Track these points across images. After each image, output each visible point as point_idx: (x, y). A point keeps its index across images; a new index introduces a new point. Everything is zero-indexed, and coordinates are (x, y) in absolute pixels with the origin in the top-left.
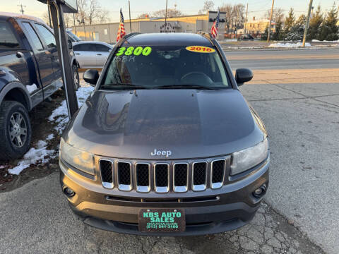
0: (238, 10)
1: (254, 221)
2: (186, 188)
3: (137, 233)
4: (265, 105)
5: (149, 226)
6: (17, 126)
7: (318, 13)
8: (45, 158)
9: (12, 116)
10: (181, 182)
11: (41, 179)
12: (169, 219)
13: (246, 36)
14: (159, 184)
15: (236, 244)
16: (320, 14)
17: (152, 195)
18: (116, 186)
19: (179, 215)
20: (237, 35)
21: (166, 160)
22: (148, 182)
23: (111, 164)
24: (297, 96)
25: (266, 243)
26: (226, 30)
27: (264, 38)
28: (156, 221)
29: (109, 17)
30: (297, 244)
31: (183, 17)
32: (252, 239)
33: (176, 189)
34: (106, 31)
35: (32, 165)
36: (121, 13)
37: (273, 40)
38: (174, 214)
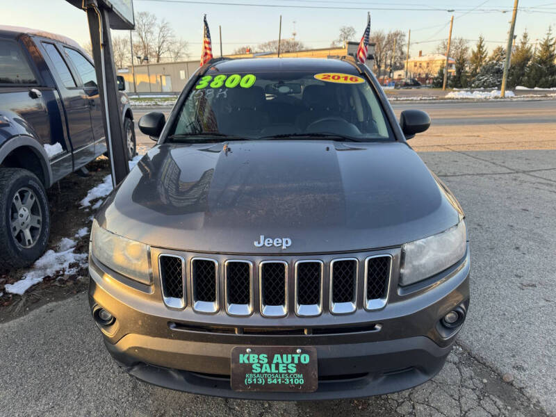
0: (394, 40)
1: (440, 377)
2: (318, 309)
3: (227, 393)
5: (249, 380)
6: (24, 211)
7: (524, 44)
8: (71, 266)
9: (17, 194)
10: (308, 296)
11: (60, 302)
12: (287, 366)
13: (409, 81)
14: (269, 301)
16: (527, 46)
17: (256, 321)
18: (188, 304)
19: (305, 359)
20: (393, 80)
21: (281, 254)
22: (248, 296)
23: (180, 265)
24: (499, 170)
26: (375, 71)
27: (438, 84)
28: (263, 371)
31: (306, 51)
32: (438, 410)
33: (300, 309)
34: (182, 73)
35: (47, 279)
36: (205, 21)
37: (452, 86)
38: (296, 357)
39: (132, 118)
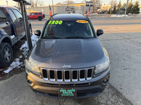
0: (98, 1)
1: (104, 91)
2: (77, 80)
4: (109, 42)
5: (62, 95)
6: (7, 53)
8: (19, 66)
9: (5, 49)
11: (17, 75)
12: (70, 92)
13: (101, 12)
14: (66, 79)
15: (97, 101)
16: (132, 3)
17: (63, 83)
18: (49, 79)
19: (74, 90)
20: (97, 12)
21: (69, 69)
23: (47, 71)
24: (122, 38)
25: (109, 100)
26: (93, 9)
27: (109, 13)
28: (65, 93)
29: (44, 4)
30: (121, 100)
31: (75, 4)
32: (103, 99)
33: (73, 80)
34: (43, 10)
35: (14, 69)
37: (113, 13)
38: (72, 90)
39: (31, 26)
